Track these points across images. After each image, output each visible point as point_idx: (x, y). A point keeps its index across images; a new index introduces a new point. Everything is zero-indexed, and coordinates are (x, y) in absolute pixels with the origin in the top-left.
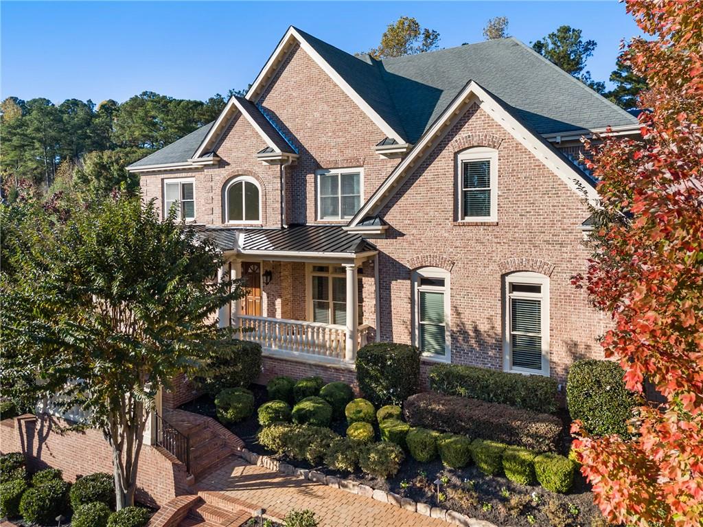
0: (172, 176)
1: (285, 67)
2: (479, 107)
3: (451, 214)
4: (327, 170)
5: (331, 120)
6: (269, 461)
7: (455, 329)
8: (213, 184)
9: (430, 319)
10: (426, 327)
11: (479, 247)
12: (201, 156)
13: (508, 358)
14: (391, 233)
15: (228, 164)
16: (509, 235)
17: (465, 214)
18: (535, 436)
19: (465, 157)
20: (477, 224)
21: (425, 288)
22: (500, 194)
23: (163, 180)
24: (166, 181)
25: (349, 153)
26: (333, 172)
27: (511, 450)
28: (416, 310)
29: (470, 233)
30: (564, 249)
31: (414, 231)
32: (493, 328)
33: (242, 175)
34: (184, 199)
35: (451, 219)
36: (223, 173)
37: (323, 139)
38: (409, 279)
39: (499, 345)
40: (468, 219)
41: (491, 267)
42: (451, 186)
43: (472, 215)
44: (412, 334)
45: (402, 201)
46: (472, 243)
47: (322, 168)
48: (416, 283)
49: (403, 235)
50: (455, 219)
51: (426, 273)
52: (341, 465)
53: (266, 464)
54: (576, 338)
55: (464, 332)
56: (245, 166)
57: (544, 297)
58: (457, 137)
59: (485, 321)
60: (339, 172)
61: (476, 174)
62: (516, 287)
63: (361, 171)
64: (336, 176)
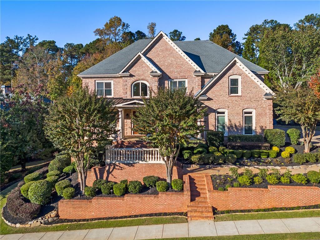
0: (101, 79)
1: (156, 44)
2: (236, 64)
3: (228, 93)
4: (173, 80)
5: (175, 63)
6: (195, 166)
7: (229, 126)
8: (127, 83)
9: (220, 124)
10: (219, 126)
11: (236, 102)
12: (123, 72)
13: (244, 132)
14: (209, 99)
15: (134, 76)
16: (245, 99)
17: (231, 94)
18: (265, 147)
19: (231, 77)
20: (236, 96)
21: (219, 115)
22: (242, 88)
23: (95, 81)
24: (96, 81)
25: (182, 74)
26: (175, 80)
27: (261, 151)
28: (216, 122)
29: (234, 99)
30: (259, 102)
31: (216, 98)
32: (240, 124)
33: (141, 80)
34: (106, 88)
35: (228, 95)
36: (133, 79)
37: (172, 70)
38: (215, 112)
39: (242, 129)
40: (232, 95)
41: (239, 108)
42: (228, 85)
43: (233, 94)
44: (215, 128)
45: (212, 90)
46: (234, 101)
47: (171, 79)
48: (216, 114)
49: (213, 99)
50: (229, 95)
51: (219, 110)
52: (220, 162)
53: (194, 167)
54: (262, 125)
55: (232, 126)
56: (142, 77)
57: (254, 115)
58: (229, 72)
59: (238, 123)
60: (178, 80)
61: (234, 82)
62: (246, 113)
63: (186, 80)
64: (176, 82)
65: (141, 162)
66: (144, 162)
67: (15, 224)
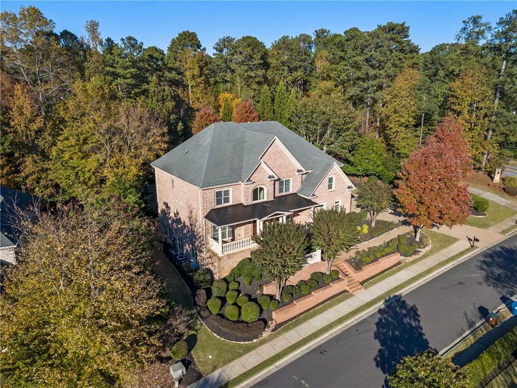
0: (221, 188)
1: (270, 148)
4: (281, 179)
5: (283, 165)
8: (248, 190)
11: (332, 196)
12: (247, 182)
15: (255, 182)
16: (335, 192)
20: (331, 191)
22: (335, 184)
23: (215, 191)
25: (288, 174)
31: (320, 195)
34: (224, 196)
36: (253, 185)
37: (281, 171)
41: (333, 200)
50: (327, 191)
56: (261, 183)
57: (340, 204)
58: (329, 173)
61: (331, 180)
62: (336, 203)
63: (291, 179)
64: (283, 181)
65: (305, 265)
66: (307, 265)
67: (252, 340)
